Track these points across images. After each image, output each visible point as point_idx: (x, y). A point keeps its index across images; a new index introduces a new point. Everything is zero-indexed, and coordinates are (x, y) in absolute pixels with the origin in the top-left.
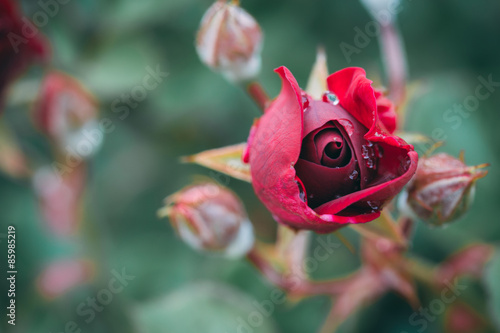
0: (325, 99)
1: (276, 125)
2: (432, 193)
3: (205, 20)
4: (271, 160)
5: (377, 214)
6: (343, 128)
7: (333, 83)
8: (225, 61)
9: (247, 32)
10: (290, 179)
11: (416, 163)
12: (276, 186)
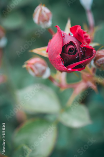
0: (69, 35)
1: (55, 42)
2: (100, 61)
3: (35, 11)
4: (54, 53)
5: (84, 68)
6: (74, 43)
7: (71, 30)
8: (41, 23)
9: (47, 14)
10: (59, 58)
11: (95, 53)
12: (55, 60)
